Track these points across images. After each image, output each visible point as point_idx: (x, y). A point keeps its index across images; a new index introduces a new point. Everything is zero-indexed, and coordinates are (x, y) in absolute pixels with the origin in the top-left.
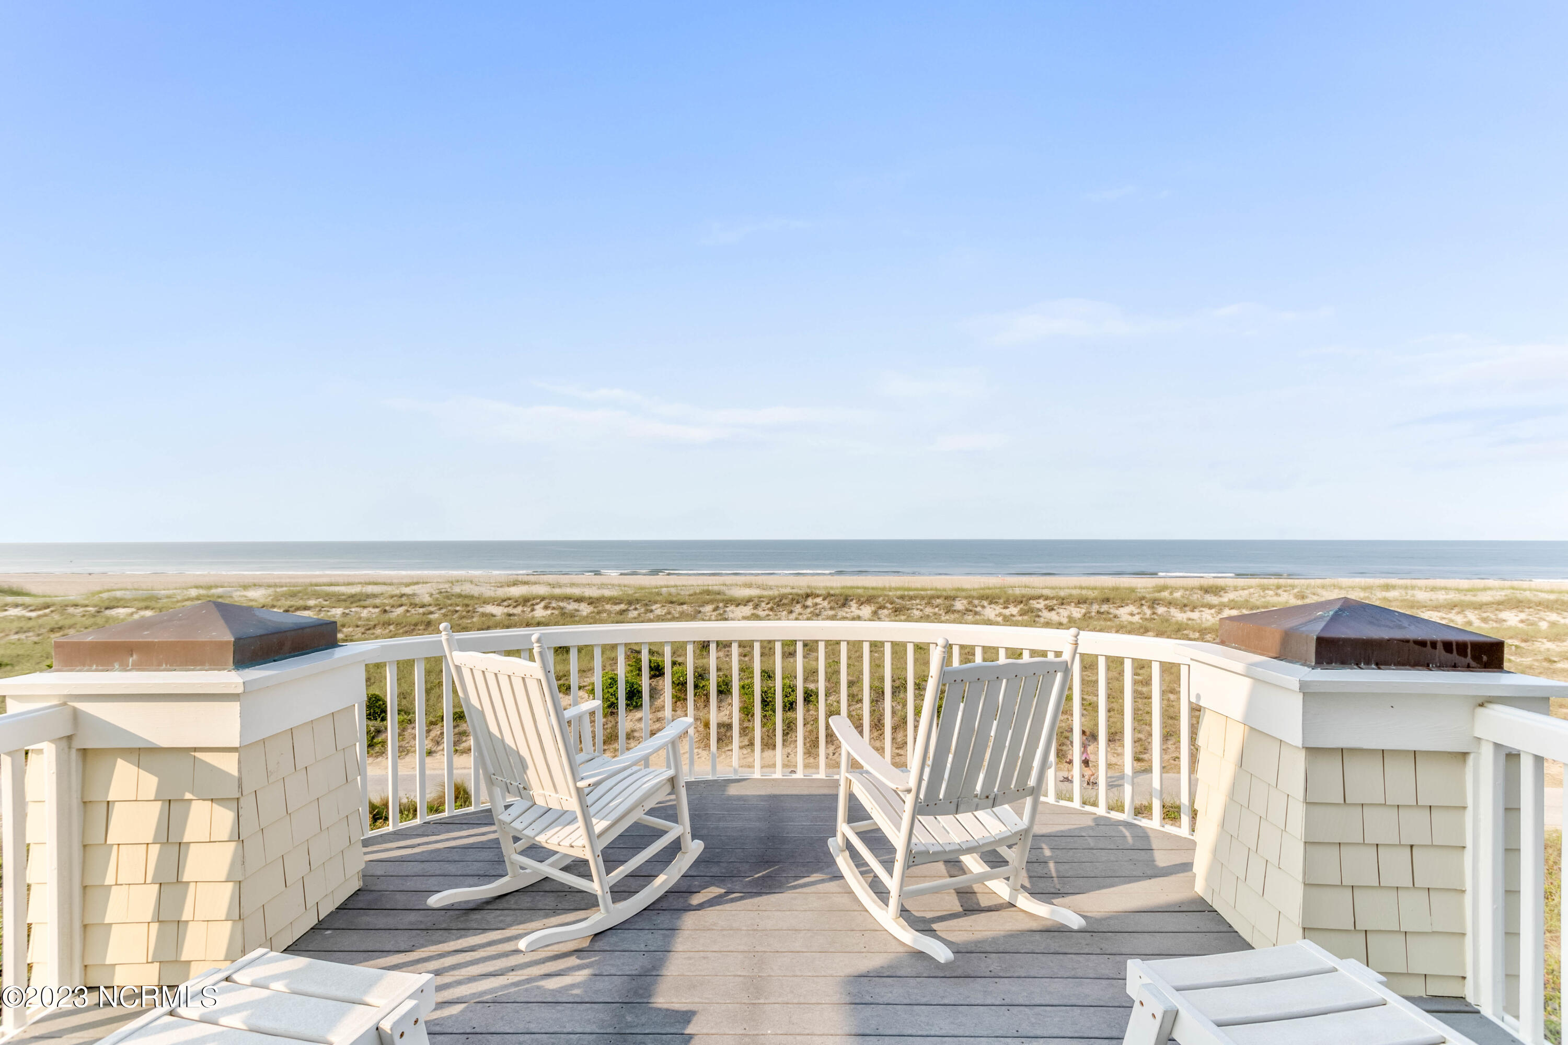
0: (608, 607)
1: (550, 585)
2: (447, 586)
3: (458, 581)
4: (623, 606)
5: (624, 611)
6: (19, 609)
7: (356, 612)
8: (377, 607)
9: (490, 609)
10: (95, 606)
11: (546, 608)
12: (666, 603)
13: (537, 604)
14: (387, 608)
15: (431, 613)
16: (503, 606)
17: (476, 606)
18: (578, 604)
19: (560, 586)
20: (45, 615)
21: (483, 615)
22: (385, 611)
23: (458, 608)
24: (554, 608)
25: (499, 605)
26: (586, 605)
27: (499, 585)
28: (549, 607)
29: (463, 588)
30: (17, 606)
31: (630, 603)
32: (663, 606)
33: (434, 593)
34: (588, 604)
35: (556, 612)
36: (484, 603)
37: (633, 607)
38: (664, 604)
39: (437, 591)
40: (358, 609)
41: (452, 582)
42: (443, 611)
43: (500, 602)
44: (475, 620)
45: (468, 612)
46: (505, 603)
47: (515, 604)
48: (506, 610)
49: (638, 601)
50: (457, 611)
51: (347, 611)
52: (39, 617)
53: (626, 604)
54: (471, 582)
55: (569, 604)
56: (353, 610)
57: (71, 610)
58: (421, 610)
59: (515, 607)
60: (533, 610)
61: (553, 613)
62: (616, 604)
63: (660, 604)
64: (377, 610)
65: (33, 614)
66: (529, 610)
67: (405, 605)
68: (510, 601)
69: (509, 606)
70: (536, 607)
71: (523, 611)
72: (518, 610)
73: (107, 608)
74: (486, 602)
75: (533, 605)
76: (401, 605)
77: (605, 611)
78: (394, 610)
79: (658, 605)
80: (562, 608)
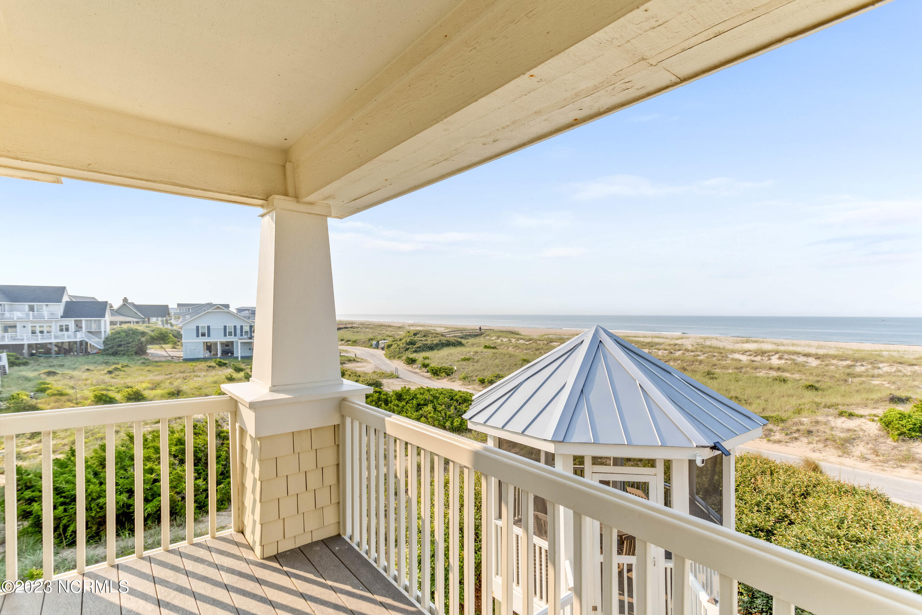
0: (835, 362)
1: (775, 344)
2: (701, 341)
3: (708, 338)
4: (849, 362)
5: (851, 366)
6: (522, 340)
7: (655, 352)
8: (666, 350)
9: (737, 356)
10: (546, 341)
11: (780, 358)
12: (894, 363)
13: (772, 355)
14: (672, 351)
15: (698, 356)
16: (746, 355)
17: (727, 354)
18: (807, 358)
19: (783, 345)
20: (530, 344)
21: (733, 359)
22: (671, 353)
23: (715, 354)
24: (787, 359)
25: (743, 354)
26: (814, 359)
27: (736, 342)
28: (783, 358)
29: (712, 342)
30: (522, 339)
31: (856, 360)
32: (891, 365)
33: (694, 344)
34: (816, 359)
35: (789, 362)
36: (732, 352)
37: (860, 364)
38: (892, 364)
39: (696, 343)
40: (655, 350)
41: (704, 339)
42: (706, 355)
43: (744, 352)
44: (728, 362)
45: (723, 357)
46: (748, 353)
47: (755, 354)
48: (749, 358)
49: (863, 359)
50: (715, 356)
51: (650, 351)
52: (529, 344)
53: (851, 361)
54: (717, 339)
55: (799, 357)
56: (653, 350)
57: (538, 342)
58: (692, 354)
59: (755, 356)
60: (769, 359)
61: (786, 363)
62: (842, 360)
63: (886, 363)
64: (667, 352)
65: (527, 343)
66: (767, 359)
67: (682, 350)
68: (751, 353)
69: (750, 355)
70: (772, 357)
71: (762, 360)
72: (758, 358)
73: (550, 342)
74: (733, 352)
75: (769, 356)
76: (680, 350)
77: (833, 365)
78: (676, 352)
79: (885, 364)
80: (794, 360)
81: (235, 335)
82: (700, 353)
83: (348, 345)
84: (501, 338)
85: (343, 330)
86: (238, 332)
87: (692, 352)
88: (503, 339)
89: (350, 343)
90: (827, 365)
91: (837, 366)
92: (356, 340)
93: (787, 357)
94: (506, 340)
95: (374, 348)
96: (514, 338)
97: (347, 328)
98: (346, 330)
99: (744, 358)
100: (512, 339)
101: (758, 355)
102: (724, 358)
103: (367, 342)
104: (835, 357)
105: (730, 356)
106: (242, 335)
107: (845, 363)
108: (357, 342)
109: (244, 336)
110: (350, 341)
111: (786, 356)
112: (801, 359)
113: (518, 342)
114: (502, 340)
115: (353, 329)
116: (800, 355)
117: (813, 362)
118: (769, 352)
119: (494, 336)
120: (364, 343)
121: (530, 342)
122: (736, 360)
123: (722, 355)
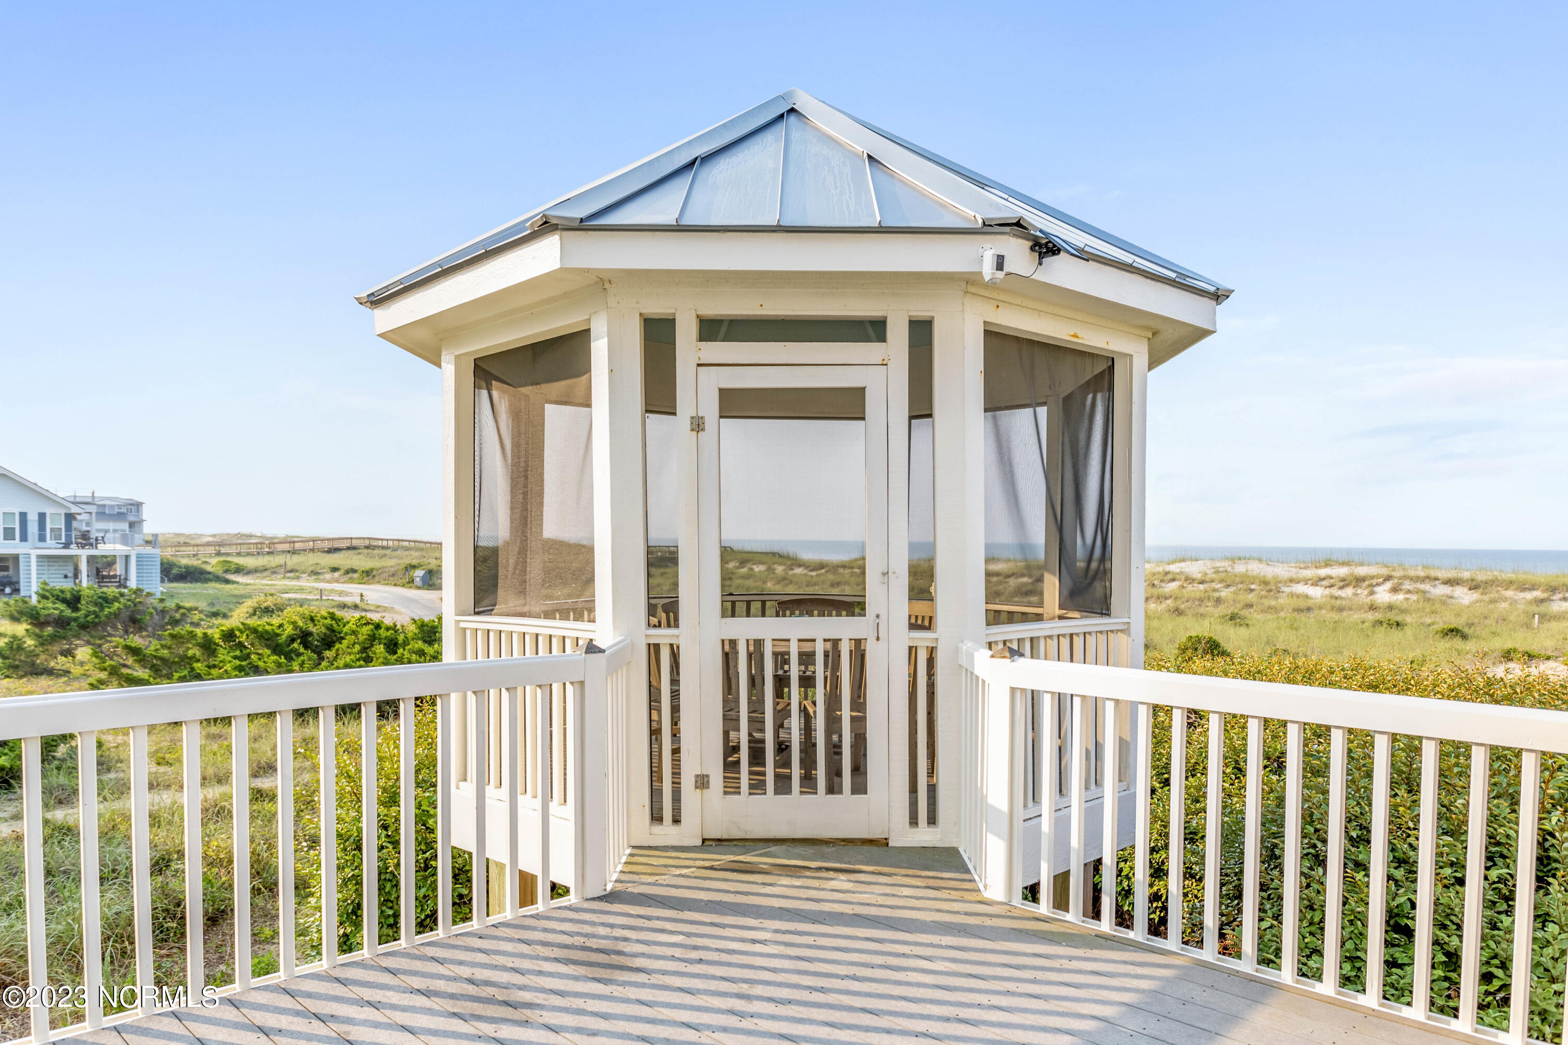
81: (24, 538)
82: (1219, 586)
83: (351, 581)
84: (749, 565)
85: (344, 552)
86: (33, 528)
87: (1202, 582)
88: (754, 567)
89: (355, 576)
90: (1492, 601)
91: (1513, 602)
92: (372, 570)
93: (1409, 587)
94: (762, 568)
95: (418, 588)
96: (780, 564)
97: (354, 548)
98: (350, 552)
99: (1316, 593)
100: (776, 566)
101: (1348, 585)
102: (1272, 594)
103: (400, 573)
104: (1509, 584)
105: (1287, 590)
106: (42, 538)
107: (1529, 595)
108: (374, 573)
109: (49, 542)
110: (354, 571)
111: (1407, 585)
112: (1441, 590)
113: (791, 572)
114: (751, 569)
115: (369, 551)
116: (1437, 582)
117: (1464, 596)
118: (1372, 577)
119: (731, 561)
120: (393, 575)
121: (819, 572)
122: (1298, 596)
123: (1268, 588)
